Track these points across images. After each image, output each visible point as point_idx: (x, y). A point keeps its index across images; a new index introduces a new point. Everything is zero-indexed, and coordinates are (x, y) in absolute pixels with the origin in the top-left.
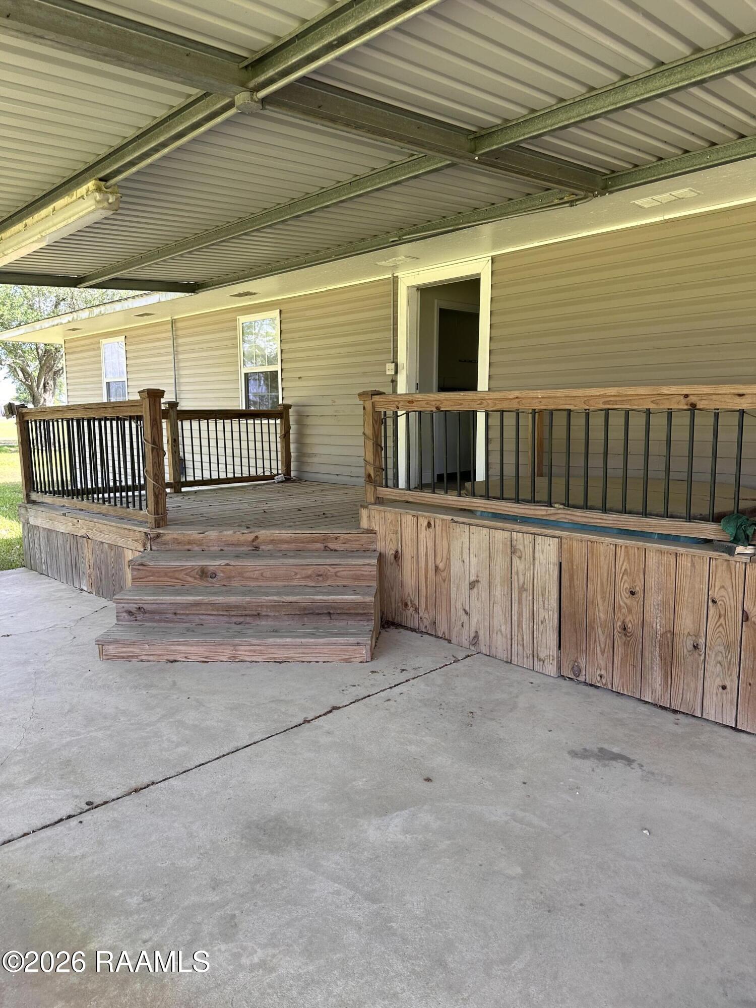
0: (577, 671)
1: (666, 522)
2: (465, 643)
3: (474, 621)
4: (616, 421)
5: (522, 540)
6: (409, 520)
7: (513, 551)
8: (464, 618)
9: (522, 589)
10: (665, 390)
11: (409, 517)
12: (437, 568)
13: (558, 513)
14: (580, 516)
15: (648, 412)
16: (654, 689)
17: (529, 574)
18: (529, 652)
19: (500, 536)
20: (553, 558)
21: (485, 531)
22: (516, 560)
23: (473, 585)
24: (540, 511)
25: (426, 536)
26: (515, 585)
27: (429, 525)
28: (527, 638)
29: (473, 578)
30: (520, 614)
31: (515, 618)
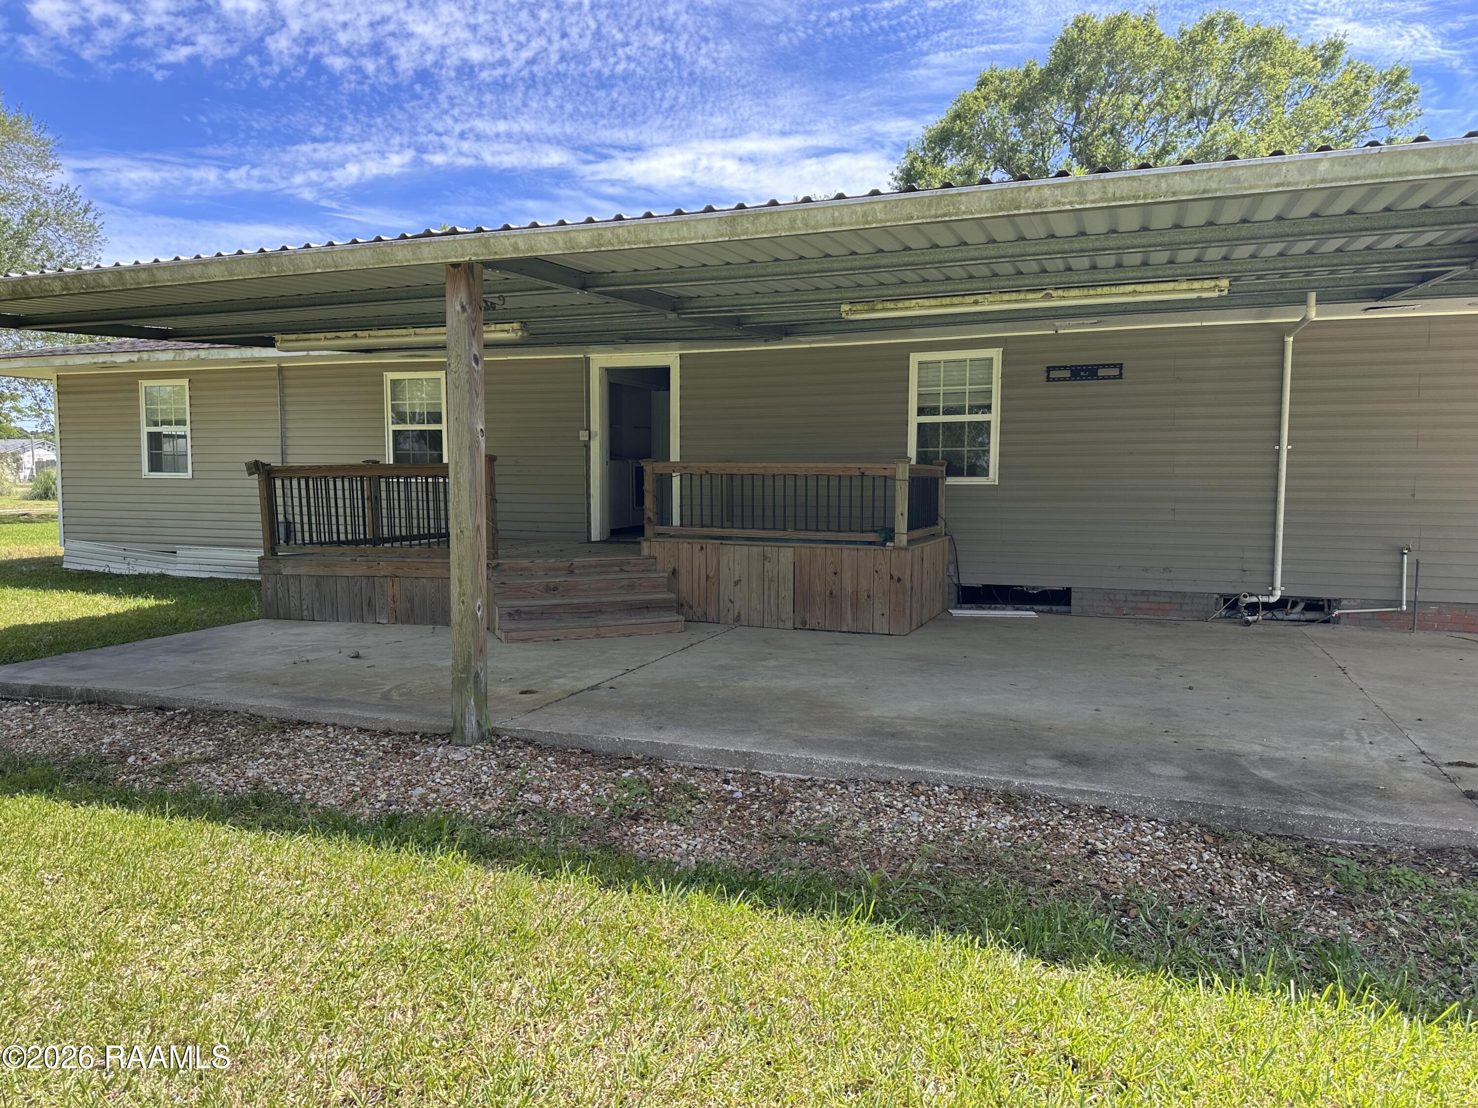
0: (804, 623)
1: (851, 534)
2: (731, 621)
3: (737, 606)
4: (823, 483)
5: (770, 550)
6: (685, 547)
7: (765, 557)
8: (730, 605)
9: (771, 580)
10: (849, 465)
11: (685, 545)
12: (707, 577)
13: (790, 534)
14: (803, 535)
15: (840, 476)
16: (848, 622)
17: (775, 572)
18: (775, 618)
19: (756, 550)
20: (791, 559)
21: (746, 548)
22: (766, 563)
23: (736, 583)
24: (780, 534)
25: (699, 557)
26: (766, 579)
27: (702, 548)
28: (774, 610)
29: (737, 578)
30: (769, 596)
31: (766, 599)
